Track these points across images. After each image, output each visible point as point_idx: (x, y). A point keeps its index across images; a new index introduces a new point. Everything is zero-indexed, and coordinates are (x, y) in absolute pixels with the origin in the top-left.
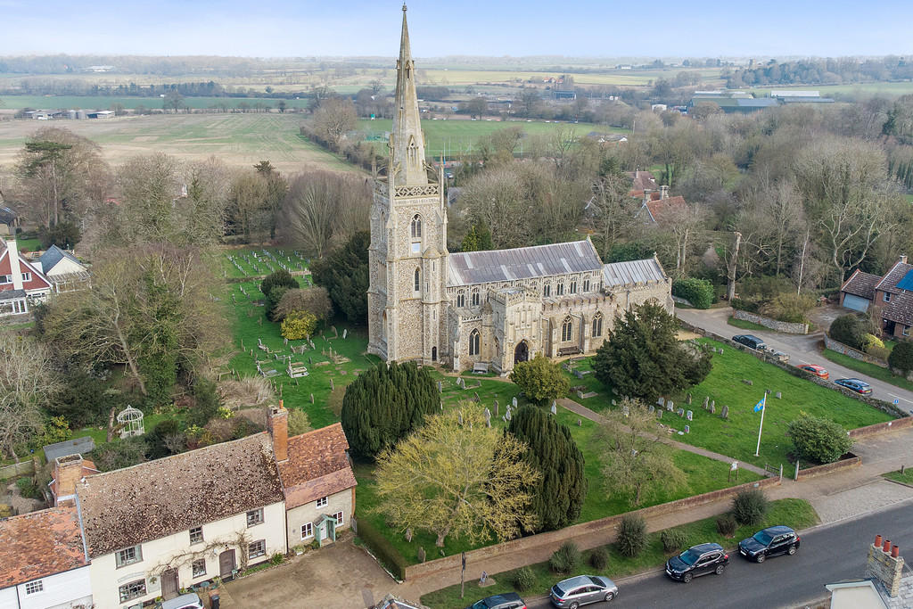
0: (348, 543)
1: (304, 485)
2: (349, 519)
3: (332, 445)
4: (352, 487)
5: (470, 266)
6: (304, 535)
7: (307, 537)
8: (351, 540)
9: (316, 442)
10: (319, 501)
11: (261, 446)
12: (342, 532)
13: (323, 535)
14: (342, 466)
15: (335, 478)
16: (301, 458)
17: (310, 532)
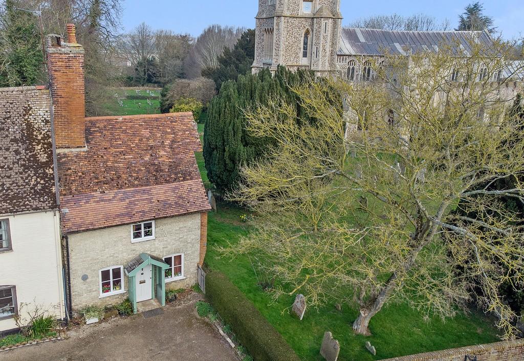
0: (188, 311)
1: (110, 194)
2: (193, 269)
3: (173, 141)
4: (201, 212)
5: (362, 40)
6: (106, 287)
7: (113, 292)
8: (194, 305)
9: (146, 133)
10: (138, 228)
11: (27, 110)
12: (181, 291)
13: (143, 293)
14: (186, 176)
15: (170, 193)
16: (113, 150)
17: (117, 283)
